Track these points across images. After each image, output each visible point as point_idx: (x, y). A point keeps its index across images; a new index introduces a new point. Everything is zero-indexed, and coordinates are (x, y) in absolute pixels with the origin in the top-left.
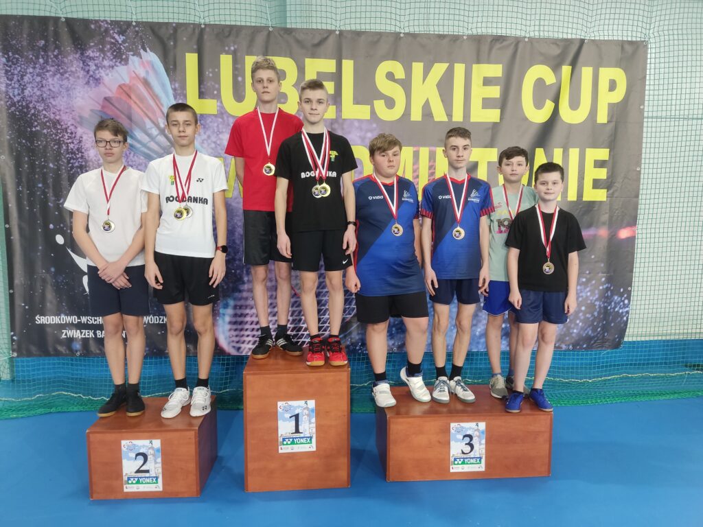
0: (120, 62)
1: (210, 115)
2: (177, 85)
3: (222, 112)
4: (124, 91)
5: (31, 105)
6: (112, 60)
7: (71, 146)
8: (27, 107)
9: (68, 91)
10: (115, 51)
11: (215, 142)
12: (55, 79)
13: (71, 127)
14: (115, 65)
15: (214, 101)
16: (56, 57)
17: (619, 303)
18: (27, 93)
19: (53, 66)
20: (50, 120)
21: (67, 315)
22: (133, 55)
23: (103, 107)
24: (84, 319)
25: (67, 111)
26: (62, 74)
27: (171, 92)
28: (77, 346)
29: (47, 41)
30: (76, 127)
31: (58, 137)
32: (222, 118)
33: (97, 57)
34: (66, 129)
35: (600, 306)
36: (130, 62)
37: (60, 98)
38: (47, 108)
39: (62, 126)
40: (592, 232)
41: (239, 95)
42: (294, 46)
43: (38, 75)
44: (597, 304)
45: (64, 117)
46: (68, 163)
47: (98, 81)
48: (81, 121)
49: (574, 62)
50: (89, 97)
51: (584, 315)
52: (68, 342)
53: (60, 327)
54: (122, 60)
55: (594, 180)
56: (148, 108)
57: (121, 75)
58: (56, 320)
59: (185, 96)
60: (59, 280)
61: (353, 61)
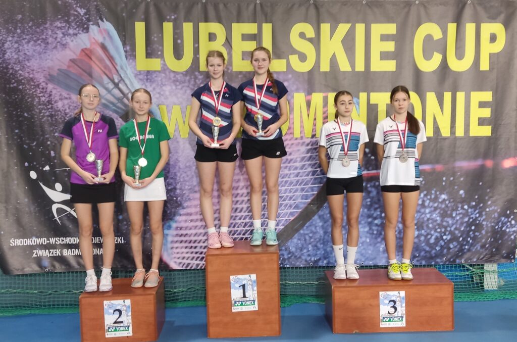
0: (82, 31)
1: (155, 72)
2: (128, 48)
3: (165, 68)
4: (86, 54)
5: (10, 67)
6: (75, 29)
7: (43, 99)
8: (7, 68)
9: (40, 54)
10: (78, 22)
11: (159, 93)
12: (30, 45)
13: (43, 84)
14: (79, 33)
15: (159, 60)
16: (30, 27)
17: (506, 223)
18: (6, 56)
19: (28, 35)
20: (25, 78)
21: (37, 237)
22: (93, 25)
23: (69, 67)
24: (52, 240)
25: (39, 70)
26: (35, 41)
27: (123, 53)
28: (46, 263)
29: (23, 15)
30: (47, 84)
31: (31, 92)
32: (165, 74)
33: (63, 27)
34: (38, 86)
35: (487, 225)
36: (90, 30)
37: (33, 60)
38: (23, 68)
39: (35, 82)
40: (479, 162)
41: (178, 53)
42: (223, 14)
43: (16, 42)
44: (484, 223)
45: (37, 76)
46: (40, 112)
47: (64, 46)
48: (51, 79)
49: (458, 19)
50: (57, 58)
51: (474, 233)
52: (39, 260)
53: (32, 248)
54: (84, 29)
55: (479, 119)
56: (106, 67)
57: (83, 41)
58: (28, 242)
59: (135, 56)
60: (32, 209)
61: (271, 24)
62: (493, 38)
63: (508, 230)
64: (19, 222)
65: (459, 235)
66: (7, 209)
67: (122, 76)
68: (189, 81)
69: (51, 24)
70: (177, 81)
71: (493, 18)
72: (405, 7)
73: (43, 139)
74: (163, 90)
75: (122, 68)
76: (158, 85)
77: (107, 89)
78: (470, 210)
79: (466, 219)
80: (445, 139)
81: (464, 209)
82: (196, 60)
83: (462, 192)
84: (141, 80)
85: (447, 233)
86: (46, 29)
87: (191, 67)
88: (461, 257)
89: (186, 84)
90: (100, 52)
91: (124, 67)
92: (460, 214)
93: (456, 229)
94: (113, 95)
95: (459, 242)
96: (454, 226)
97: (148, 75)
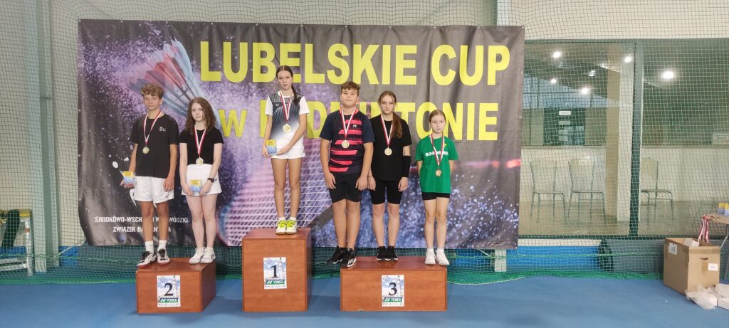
0: (158, 48)
1: (216, 82)
2: (194, 62)
3: (224, 80)
4: (161, 68)
5: (99, 76)
6: (152, 47)
7: (125, 103)
8: (97, 78)
9: (124, 67)
10: (154, 41)
11: (219, 100)
12: (116, 59)
13: (125, 91)
14: (155, 50)
15: (219, 73)
16: (117, 45)
17: (509, 215)
18: (97, 68)
19: (114, 51)
20: (111, 86)
21: (117, 216)
22: (166, 43)
23: (146, 77)
24: (129, 219)
25: (123, 80)
26: (120, 56)
27: (190, 67)
28: (124, 238)
29: (111, 35)
30: (128, 91)
31: (116, 97)
32: (224, 84)
33: (143, 45)
34: (122, 92)
35: (494, 216)
36: (164, 47)
37: (118, 71)
38: (110, 78)
39: (119, 90)
40: (487, 163)
41: (235, 68)
42: (273, 36)
43: (105, 57)
44: (492, 215)
45: (120, 84)
46: (123, 114)
47: (143, 60)
48: (132, 86)
49: (469, 42)
50: (137, 71)
51: (483, 223)
52: (118, 235)
53: (112, 224)
54: (159, 46)
55: (487, 126)
56: (176, 77)
57: (158, 56)
58: (110, 220)
59: (200, 69)
60: (113, 192)
61: (312, 45)
62: (499, 58)
63: (511, 221)
64: (102, 203)
65: (470, 224)
66: (93, 192)
67: (189, 85)
68: (244, 90)
69: (133, 43)
70: (234, 90)
71: (498, 41)
72: (425, 31)
73: (124, 136)
74: (223, 98)
75: (189, 79)
76: (218, 93)
77: (177, 96)
78: (479, 203)
79: (476, 211)
80: (458, 142)
81: (474, 202)
82: (250, 74)
83: (472, 187)
84: (204, 88)
85: (459, 222)
86: (129, 46)
87: (246, 79)
88: (472, 243)
89: (242, 93)
90: (171, 65)
91: (191, 78)
92: (470, 206)
93: (467, 219)
94: (182, 101)
95: (469, 230)
96: (465, 216)
97: (211, 86)
